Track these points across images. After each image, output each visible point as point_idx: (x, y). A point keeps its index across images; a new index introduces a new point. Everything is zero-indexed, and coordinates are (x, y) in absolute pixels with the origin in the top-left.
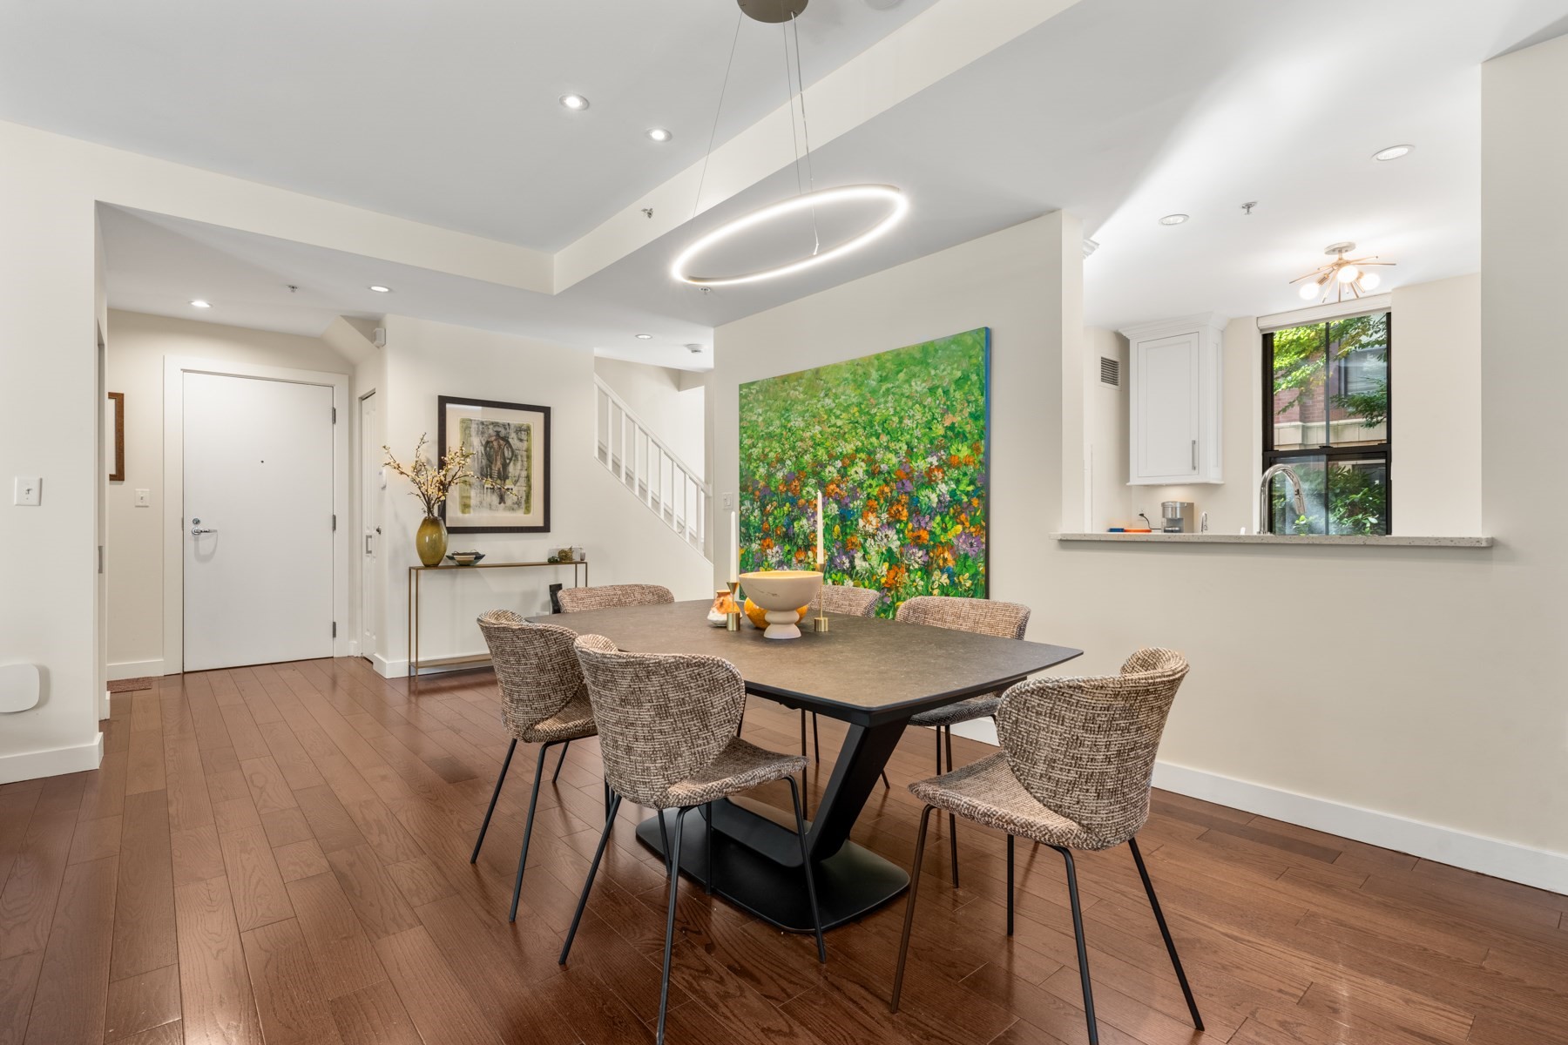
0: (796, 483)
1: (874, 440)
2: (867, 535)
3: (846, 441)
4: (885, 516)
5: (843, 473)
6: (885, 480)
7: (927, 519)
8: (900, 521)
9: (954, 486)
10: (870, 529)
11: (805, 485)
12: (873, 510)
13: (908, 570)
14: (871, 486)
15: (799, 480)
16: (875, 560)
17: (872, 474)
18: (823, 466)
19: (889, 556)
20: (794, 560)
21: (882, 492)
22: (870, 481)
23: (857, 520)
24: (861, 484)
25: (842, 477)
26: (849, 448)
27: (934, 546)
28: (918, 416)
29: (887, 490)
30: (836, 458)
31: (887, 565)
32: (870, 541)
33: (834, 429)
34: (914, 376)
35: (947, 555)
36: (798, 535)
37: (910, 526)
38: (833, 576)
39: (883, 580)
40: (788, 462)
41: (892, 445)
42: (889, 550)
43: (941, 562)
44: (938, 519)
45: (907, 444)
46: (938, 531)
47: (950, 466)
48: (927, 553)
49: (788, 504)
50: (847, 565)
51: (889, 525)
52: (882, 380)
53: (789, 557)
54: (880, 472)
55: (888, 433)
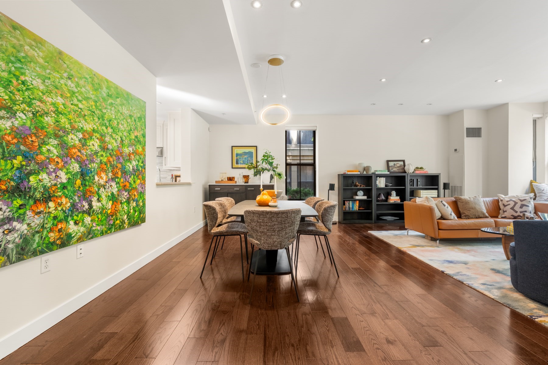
0: (34, 138)
1: (104, 128)
2: (100, 186)
3: (86, 120)
4: (110, 174)
5: (84, 142)
6: (110, 154)
7: (129, 177)
8: (118, 178)
9: (137, 163)
10: (102, 182)
11: (44, 143)
12: (103, 170)
13: (121, 203)
14: (102, 156)
15: (37, 137)
16: (104, 200)
17: (104, 148)
18: (66, 133)
19: (113, 198)
20: (29, 213)
21: (110, 162)
22: (102, 153)
23: (93, 176)
24: (96, 153)
25: (83, 146)
26: (88, 127)
27: (132, 189)
28: (125, 126)
29: (111, 159)
30: (78, 131)
31: (111, 202)
32: (102, 189)
33: (76, 108)
34: (124, 104)
35: (135, 193)
36: (35, 189)
37: (122, 180)
38: (75, 218)
39: (109, 212)
40: (19, 114)
41: (114, 135)
42: (112, 194)
43: (133, 197)
44: (132, 177)
45: (121, 137)
46: (132, 182)
47: (136, 154)
48: (129, 193)
49: (20, 158)
50: (87, 206)
51: (113, 179)
52: (109, 96)
53: (21, 211)
54: (108, 149)
55: (112, 128)
